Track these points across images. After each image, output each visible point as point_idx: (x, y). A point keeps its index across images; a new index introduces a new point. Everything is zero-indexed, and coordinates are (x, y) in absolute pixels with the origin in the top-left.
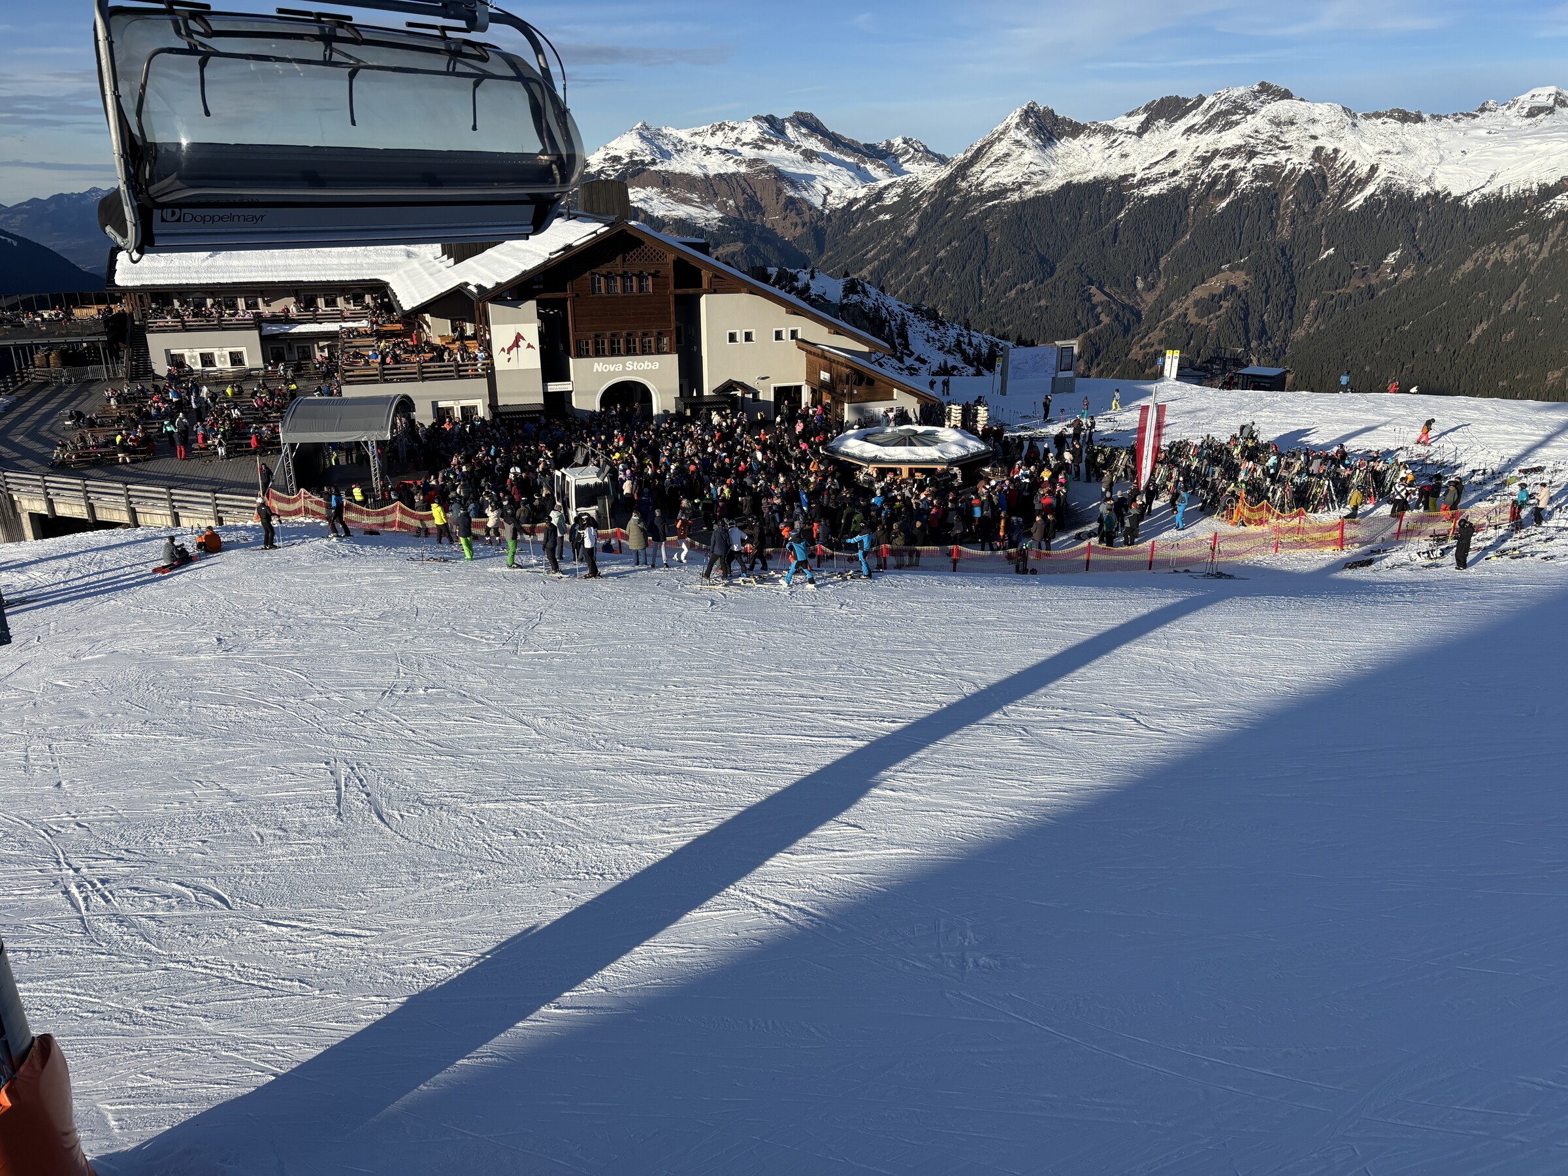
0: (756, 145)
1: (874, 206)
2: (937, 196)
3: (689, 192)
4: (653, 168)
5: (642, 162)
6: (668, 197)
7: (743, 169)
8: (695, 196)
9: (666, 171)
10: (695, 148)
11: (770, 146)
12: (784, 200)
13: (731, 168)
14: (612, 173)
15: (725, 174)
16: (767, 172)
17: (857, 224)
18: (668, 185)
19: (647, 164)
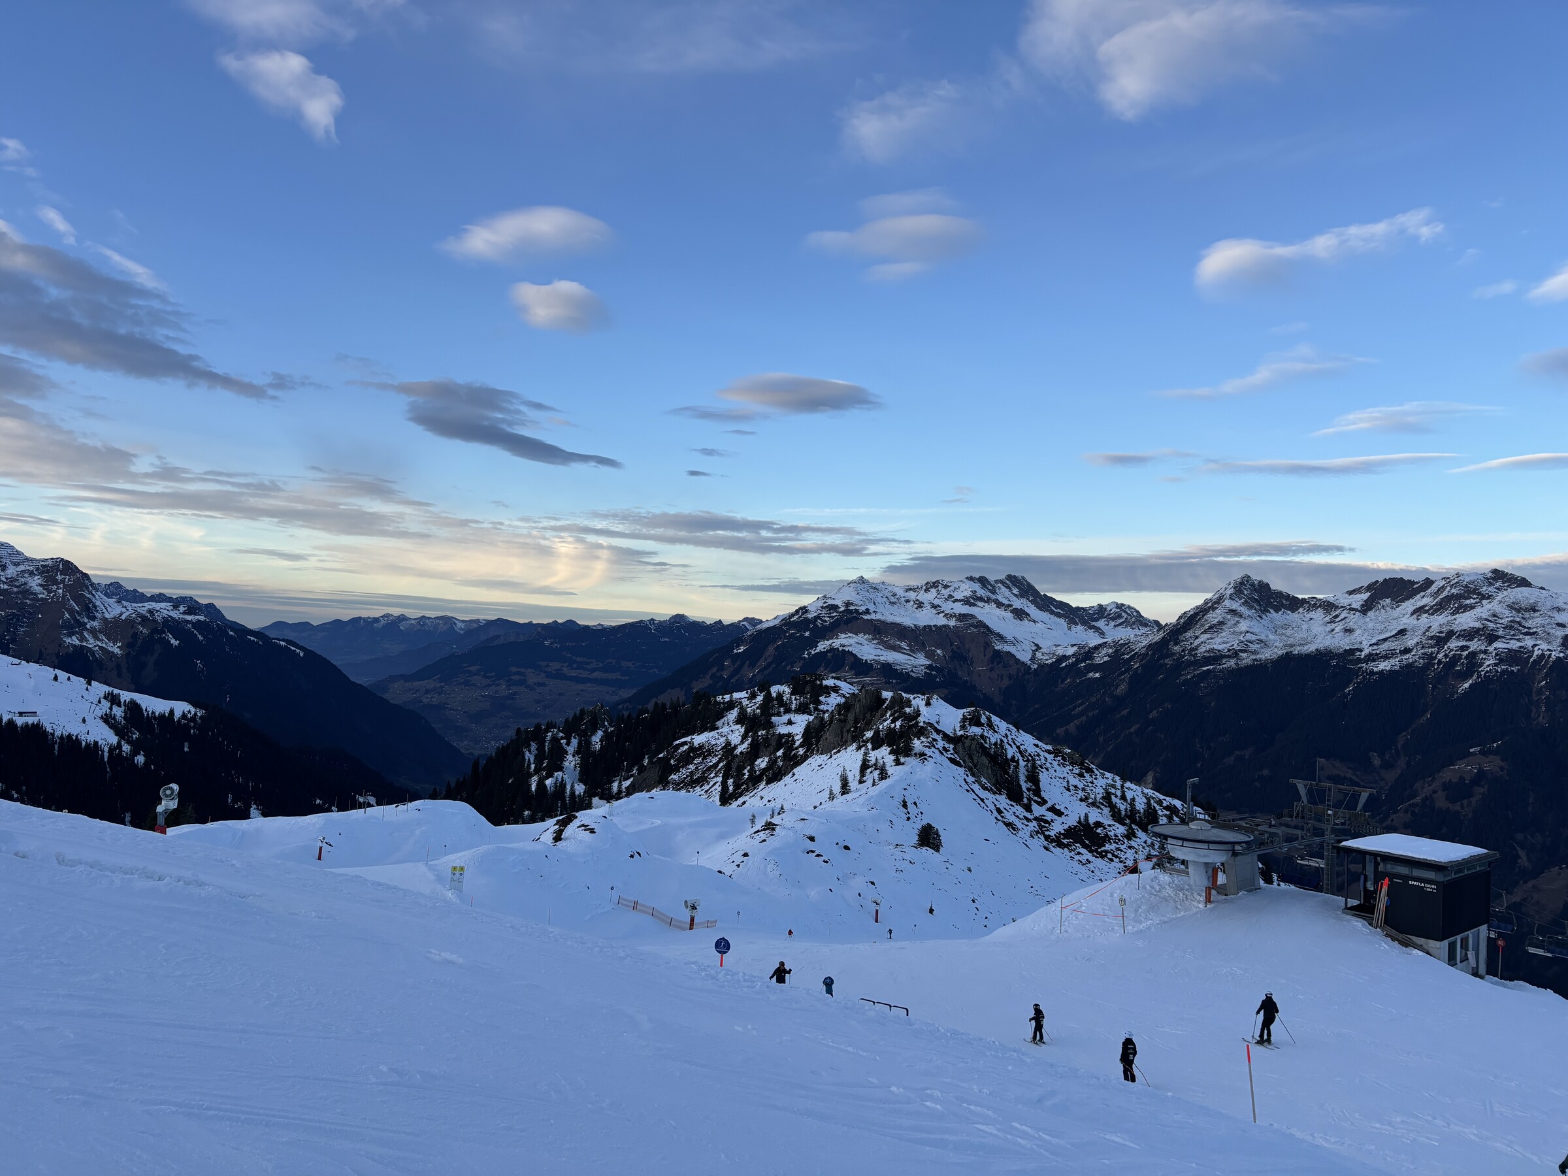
0: (967, 601)
1: (1084, 664)
2: (1148, 658)
3: (899, 640)
4: (865, 617)
5: (857, 611)
6: (878, 643)
7: (952, 623)
8: (904, 645)
9: (879, 620)
10: (908, 601)
11: (981, 604)
12: (992, 653)
13: (941, 621)
14: (827, 619)
15: (935, 626)
16: (976, 627)
17: (1065, 679)
18: (879, 633)
19: (862, 614)
